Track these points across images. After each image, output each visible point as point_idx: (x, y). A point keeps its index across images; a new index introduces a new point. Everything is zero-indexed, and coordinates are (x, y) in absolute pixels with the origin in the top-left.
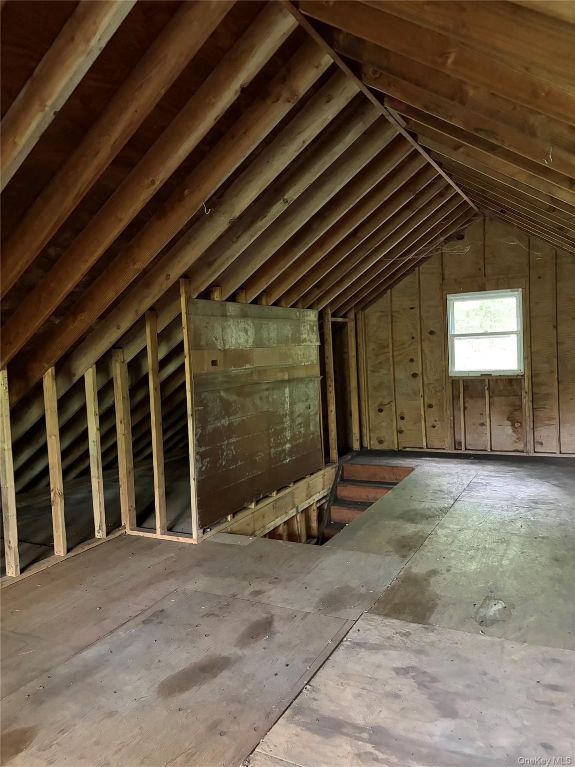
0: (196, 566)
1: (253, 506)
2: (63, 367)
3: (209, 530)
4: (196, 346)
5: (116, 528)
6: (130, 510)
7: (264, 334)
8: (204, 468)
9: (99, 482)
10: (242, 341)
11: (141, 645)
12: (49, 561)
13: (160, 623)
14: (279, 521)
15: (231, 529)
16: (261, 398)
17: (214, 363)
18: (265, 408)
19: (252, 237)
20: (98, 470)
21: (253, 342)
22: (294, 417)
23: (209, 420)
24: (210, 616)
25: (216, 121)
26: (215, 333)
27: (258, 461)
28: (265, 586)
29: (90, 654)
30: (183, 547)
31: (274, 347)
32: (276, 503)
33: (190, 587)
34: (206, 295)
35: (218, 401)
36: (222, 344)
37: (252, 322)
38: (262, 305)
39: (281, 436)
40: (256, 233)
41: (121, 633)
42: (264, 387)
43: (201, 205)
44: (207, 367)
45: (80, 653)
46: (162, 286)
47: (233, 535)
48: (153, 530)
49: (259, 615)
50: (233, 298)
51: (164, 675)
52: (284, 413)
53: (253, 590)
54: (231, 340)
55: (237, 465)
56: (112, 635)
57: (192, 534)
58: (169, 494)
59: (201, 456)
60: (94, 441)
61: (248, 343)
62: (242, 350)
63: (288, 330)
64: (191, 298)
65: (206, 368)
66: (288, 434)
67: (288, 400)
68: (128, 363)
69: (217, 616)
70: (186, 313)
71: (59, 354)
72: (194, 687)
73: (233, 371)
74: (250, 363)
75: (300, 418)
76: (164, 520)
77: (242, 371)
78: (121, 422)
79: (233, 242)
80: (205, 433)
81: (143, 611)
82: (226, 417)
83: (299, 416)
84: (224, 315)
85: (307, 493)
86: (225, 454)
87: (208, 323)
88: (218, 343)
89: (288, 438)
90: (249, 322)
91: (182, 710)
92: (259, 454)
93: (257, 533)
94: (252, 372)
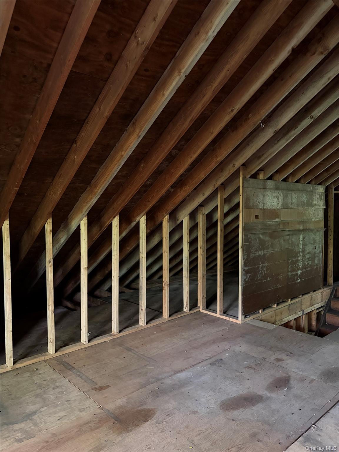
0: (241, 337)
1: (275, 306)
2: (173, 215)
3: (248, 316)
4: (247, 206)
5: (194, 307)
6: (203, 298)
7: (289, 200)
8: (247, 279)
9: (187, 280)
10: (275, 204)
11: (210, 376)
12: (160, 320)
13: (220, 366)
14: (292, 318)
15: (261, 318)
16: (284, 240)
17: (257, 217)
18: (287, 247)
19: (287, 140)
20: (187, 273)
21: (282, 205)
22: (305, 254)
23: (252, 251)
24: (250, 368)
25: (274, 71)
26: (258, 199)
27: (280, 279)
28: (283, 356)
29: (182, 375)
30: (232, 324)
31: (295, 208)
32: (290, 306)
33: (237, 348)
34: (255, 176)
35: (258, 240)
36: (263, 206)
37: (282, 192)
38: (288, 182)
39: (295, 265)
40: (290, 138)
41: (198, 368)
42: (287, 233)
43: (259, 122)
44: (253, 219)
45: (177, 374)
46: (230, 171)
47: (262, 322)
48: (215, 311)
49: (280, 374)
50: (270, 178)
51: (224, 398)
52: (299, 250)
53: (276, 358)
54: (268, 204)
55: (267, 280)
56: (193, 368)
57: (238, 318)
58: (225, 292)
59: (246, 272)
60: (186, 257)
61: (278, 205)
62: (274, 210)
63: (304, 198)
64: (246, 178)
65: (251, 220)
66: (300, 264)
67: (301, 242)
68: (206, 215)
69: (254, 369)
70: (242, 187)
71: (172, 208)
72: (241, 409)
73: (268, 222)
74: (279, 218)
75: (309, 255)
76: (222, 307)
77: (274, 222)
78: (201, 248)
79: (275, 144)
80: (249, 258)
81: (210, 358)
82: (262, 250)
83: (308, 253)
84: (265, 188)
85: (310, 303)
86: (260, 272)
87: (255, 193)
88: (260, 205)
89: (300, 267)
90: (280, 193)
91: (235, 420)
92: (281, 274)
93: (277, 323)
94: (280, 223)
